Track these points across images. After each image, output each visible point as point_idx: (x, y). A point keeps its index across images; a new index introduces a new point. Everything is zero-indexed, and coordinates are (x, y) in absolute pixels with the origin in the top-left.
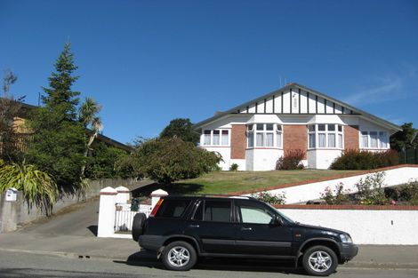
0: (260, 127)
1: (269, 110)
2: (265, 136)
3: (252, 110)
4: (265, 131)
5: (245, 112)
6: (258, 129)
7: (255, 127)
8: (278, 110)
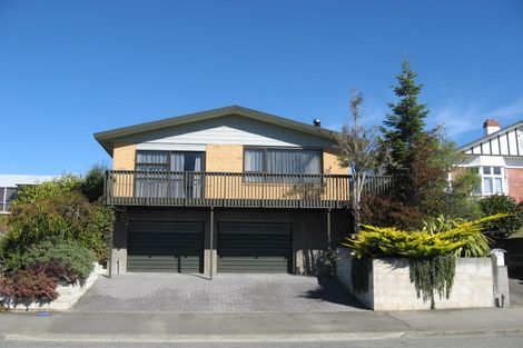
0: (487, 170)
1: (496, 151)
2: (494, 181)
3: (477, 151)
4: (492, 175)
5: (470, 152)
6: (485, 173)
7: (481, 170)
8: (505, 152)
